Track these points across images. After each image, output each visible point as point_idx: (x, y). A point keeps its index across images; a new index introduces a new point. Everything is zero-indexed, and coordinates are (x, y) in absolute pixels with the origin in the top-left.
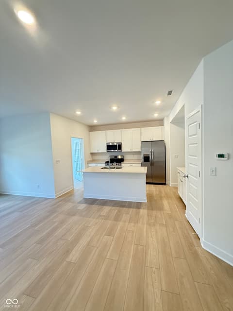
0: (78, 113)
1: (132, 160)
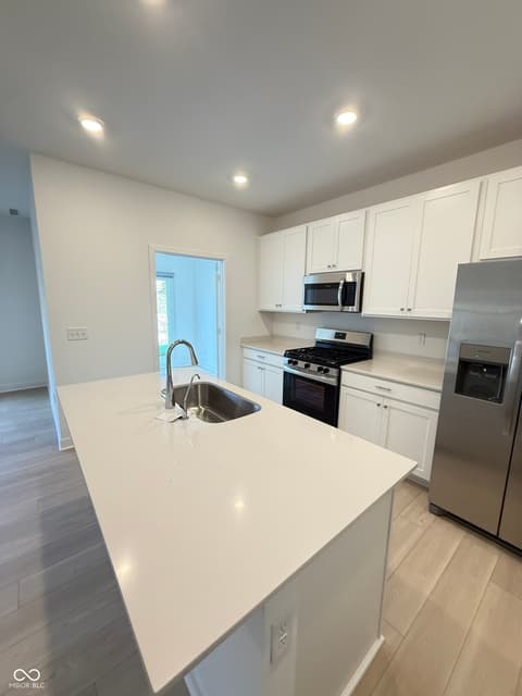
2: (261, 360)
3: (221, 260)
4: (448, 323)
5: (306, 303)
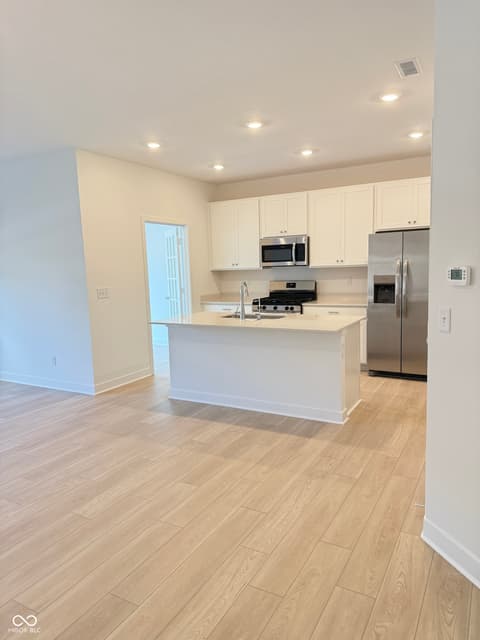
0: (154, 146)
1: (348, 295)
3: (183, 226)
4: (366, 268)
5: (264, 261)
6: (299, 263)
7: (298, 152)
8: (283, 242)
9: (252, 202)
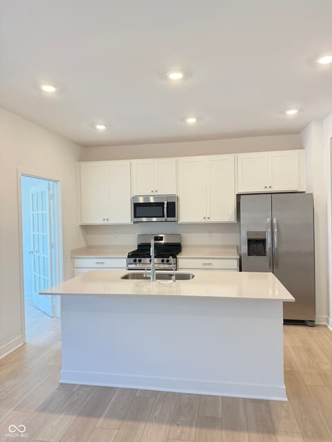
0: (48, 89)
1: (209, 246)
2: (101, 266)
3: (56, 181)
5: (135, 217)
6: (169, 219)
7: (183, 119)
8: (152, 200)
9: (125, 163)
